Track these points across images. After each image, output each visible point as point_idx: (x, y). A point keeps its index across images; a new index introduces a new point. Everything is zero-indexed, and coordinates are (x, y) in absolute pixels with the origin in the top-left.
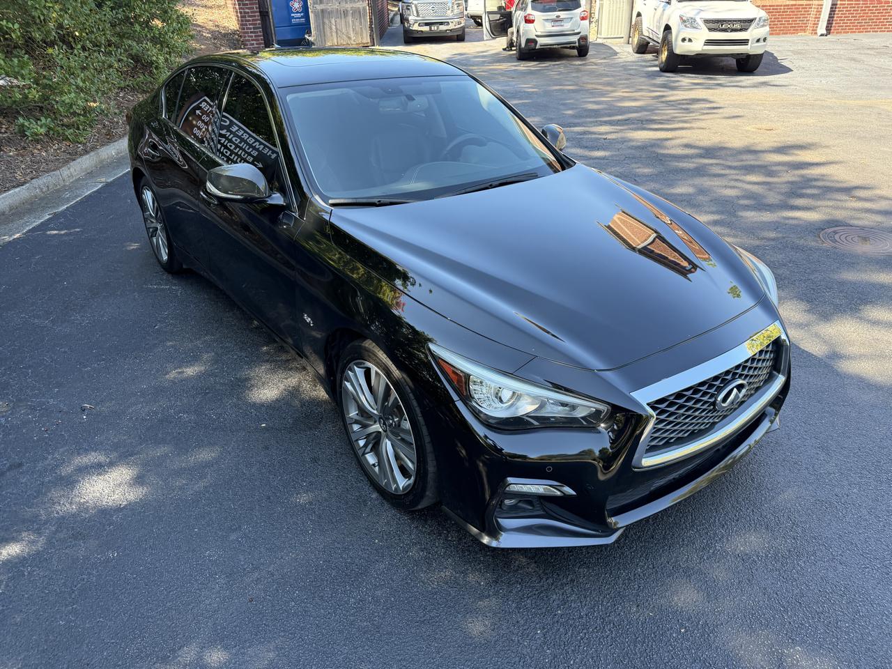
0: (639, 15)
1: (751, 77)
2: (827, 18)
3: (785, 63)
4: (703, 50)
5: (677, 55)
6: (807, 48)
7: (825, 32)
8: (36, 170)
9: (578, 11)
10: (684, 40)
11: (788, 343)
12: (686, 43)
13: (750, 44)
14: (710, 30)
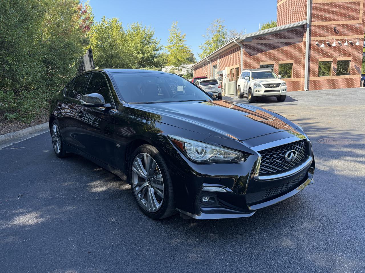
0: (239, 86)
1: (283, 103)
2: (307, 85)
3: (294, 99)
4: (264, 94)
5: (255, 96)
6: (301, 94)
7: (307, 90)
8: (10, 130)
9: (217, 85)
10: (256, 91)
11: (310, 142)
12: (257, 92)
13: (280, 91)
14: (266, 87)
